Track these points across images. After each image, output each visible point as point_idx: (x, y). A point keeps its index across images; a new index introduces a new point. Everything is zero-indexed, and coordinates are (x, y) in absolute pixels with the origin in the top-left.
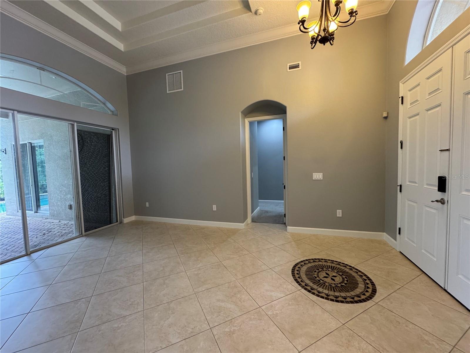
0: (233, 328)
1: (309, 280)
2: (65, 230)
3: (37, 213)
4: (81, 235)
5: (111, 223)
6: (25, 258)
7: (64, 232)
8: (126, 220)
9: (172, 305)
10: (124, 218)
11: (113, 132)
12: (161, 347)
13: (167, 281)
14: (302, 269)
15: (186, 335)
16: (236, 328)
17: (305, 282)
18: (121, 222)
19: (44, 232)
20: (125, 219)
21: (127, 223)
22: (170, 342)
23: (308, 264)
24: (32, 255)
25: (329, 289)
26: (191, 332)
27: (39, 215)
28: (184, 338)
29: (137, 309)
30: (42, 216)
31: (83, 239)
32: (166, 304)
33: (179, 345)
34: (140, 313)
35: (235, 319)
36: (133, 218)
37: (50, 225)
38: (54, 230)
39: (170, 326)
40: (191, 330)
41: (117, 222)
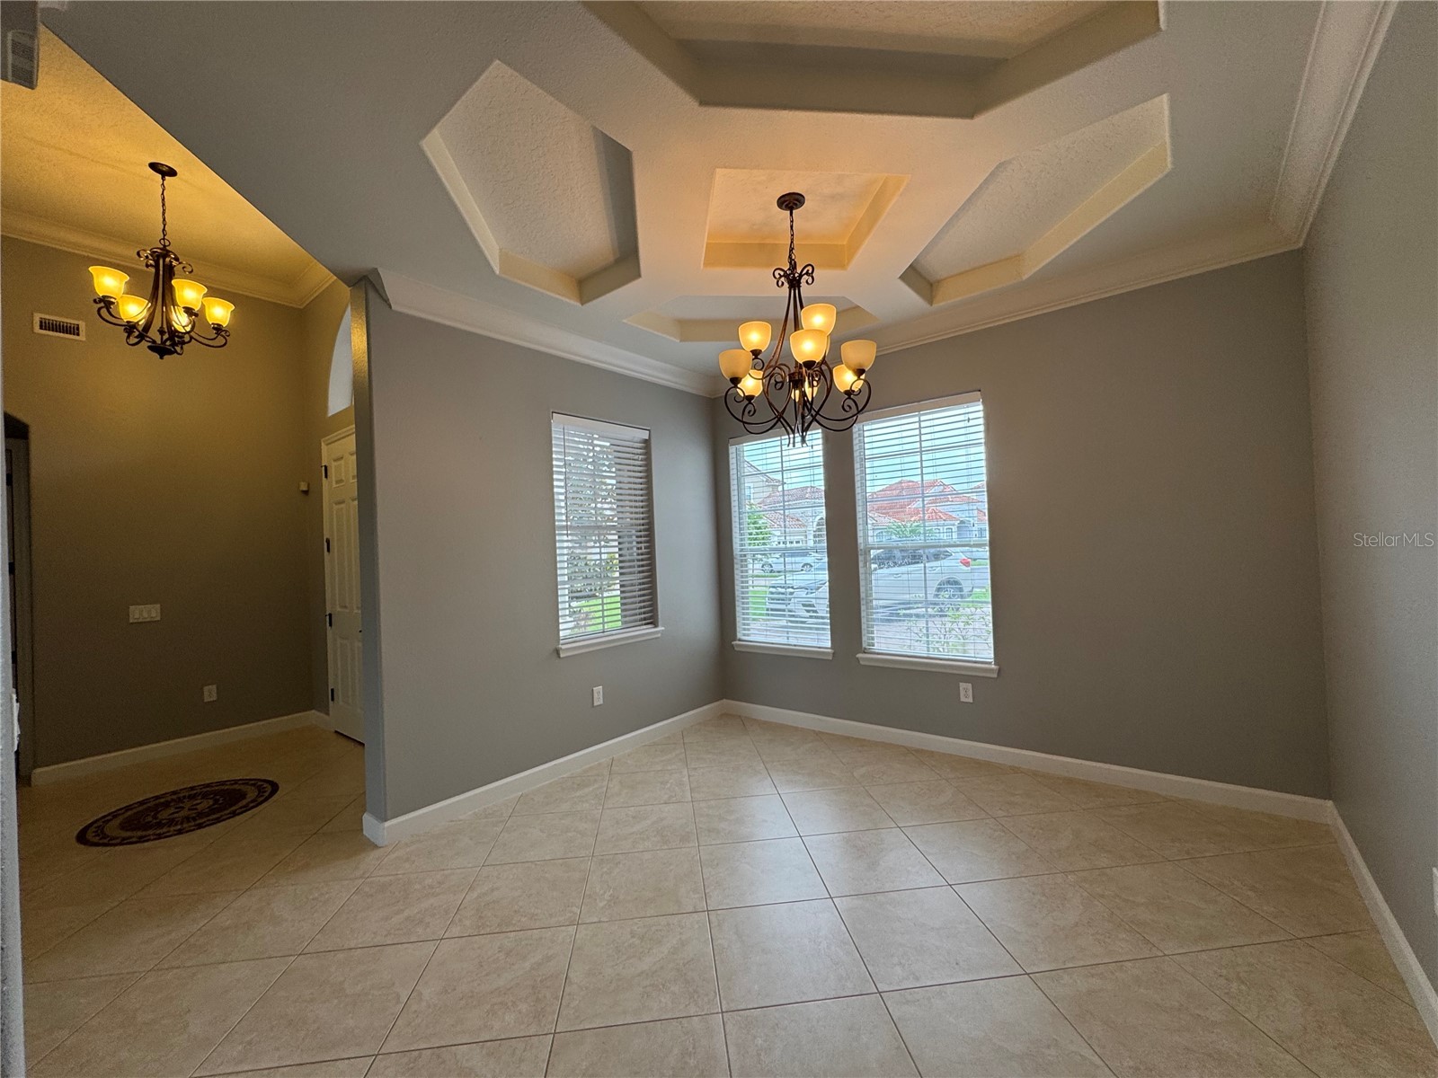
1: (132, 831)
14: (108, 825)
17: (121, 838)
25: (183, 822)
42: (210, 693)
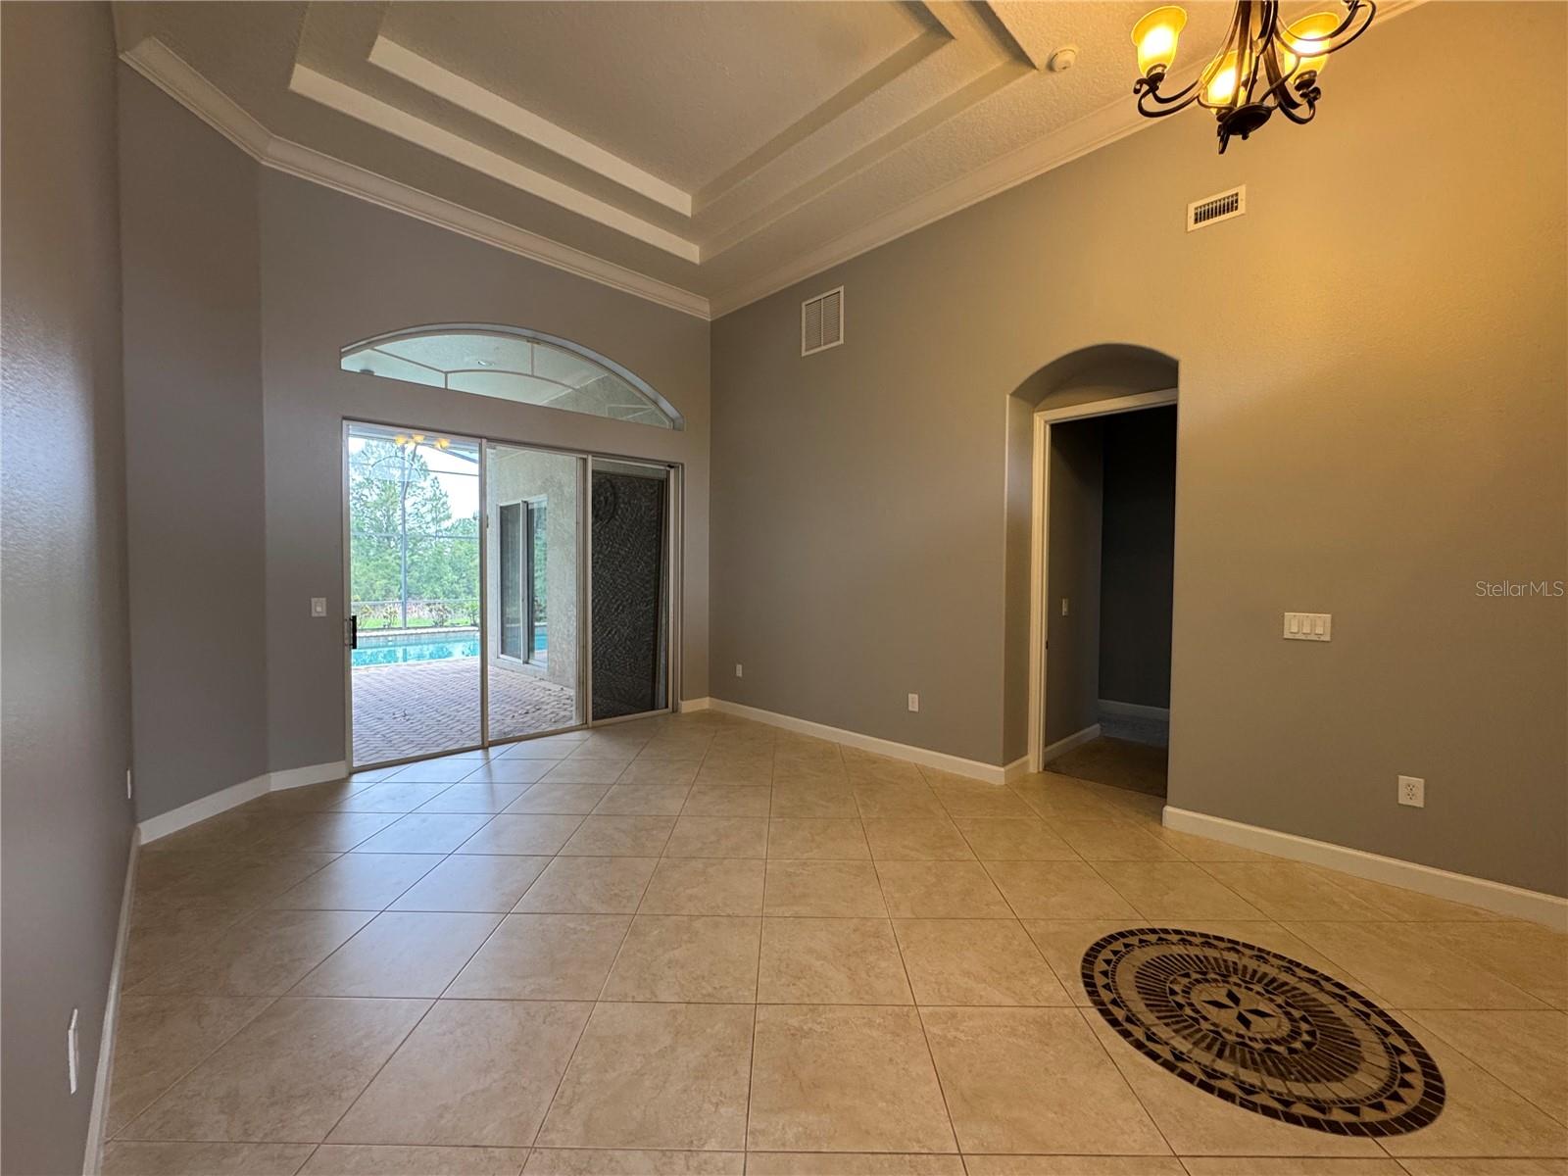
0: (810, 1025)
1: (1139, 992)
2: (565, 710)
3: (527, 663)
4: (584, 726)
5: (653, 709)
6: (479, 753)
7: (562, 713)
8: (687, 706)
9: (698, 924)
10: (682, 699)
11: (672, 472)
12: (633, 997)
13: (711, 870)
14: (1137, 952)
15: (694, 996)
16: (818, 1028)
17: (1118, 993)
18: (675, 710)
19: (528, 707)
20: (684, 703)
21: (688, 714)
22: (656, 996)
23: (1173, 947)
24: (490, 749)
25: (1203, 1041)
26: (709, 995)
27: (531, 670)
28: (687, 999)
29: (625, 907)
30: (536, 671)
31: (586, 734)
32: (686, 918)
33: (669, 1009)
34: (626, 918)
35: (828, 1007)
36: (705, 703)
37: (542, 695)
38: (545, 707)
39: (670, 964)
40: (710, 990)
41: (667, 707)
42: (1411, 791)
